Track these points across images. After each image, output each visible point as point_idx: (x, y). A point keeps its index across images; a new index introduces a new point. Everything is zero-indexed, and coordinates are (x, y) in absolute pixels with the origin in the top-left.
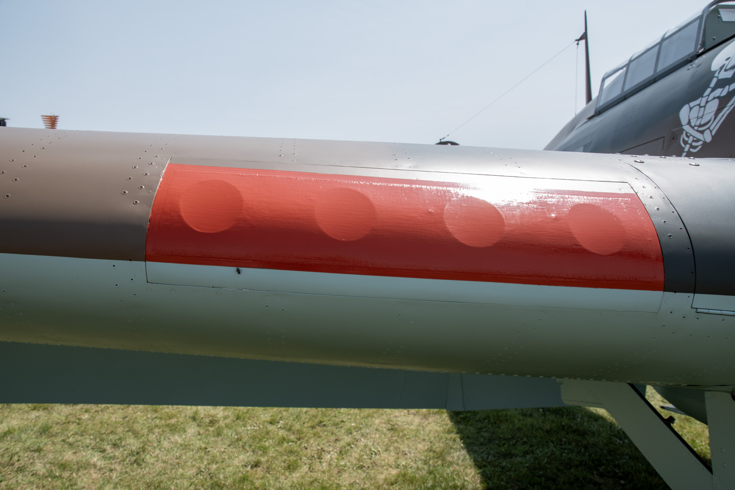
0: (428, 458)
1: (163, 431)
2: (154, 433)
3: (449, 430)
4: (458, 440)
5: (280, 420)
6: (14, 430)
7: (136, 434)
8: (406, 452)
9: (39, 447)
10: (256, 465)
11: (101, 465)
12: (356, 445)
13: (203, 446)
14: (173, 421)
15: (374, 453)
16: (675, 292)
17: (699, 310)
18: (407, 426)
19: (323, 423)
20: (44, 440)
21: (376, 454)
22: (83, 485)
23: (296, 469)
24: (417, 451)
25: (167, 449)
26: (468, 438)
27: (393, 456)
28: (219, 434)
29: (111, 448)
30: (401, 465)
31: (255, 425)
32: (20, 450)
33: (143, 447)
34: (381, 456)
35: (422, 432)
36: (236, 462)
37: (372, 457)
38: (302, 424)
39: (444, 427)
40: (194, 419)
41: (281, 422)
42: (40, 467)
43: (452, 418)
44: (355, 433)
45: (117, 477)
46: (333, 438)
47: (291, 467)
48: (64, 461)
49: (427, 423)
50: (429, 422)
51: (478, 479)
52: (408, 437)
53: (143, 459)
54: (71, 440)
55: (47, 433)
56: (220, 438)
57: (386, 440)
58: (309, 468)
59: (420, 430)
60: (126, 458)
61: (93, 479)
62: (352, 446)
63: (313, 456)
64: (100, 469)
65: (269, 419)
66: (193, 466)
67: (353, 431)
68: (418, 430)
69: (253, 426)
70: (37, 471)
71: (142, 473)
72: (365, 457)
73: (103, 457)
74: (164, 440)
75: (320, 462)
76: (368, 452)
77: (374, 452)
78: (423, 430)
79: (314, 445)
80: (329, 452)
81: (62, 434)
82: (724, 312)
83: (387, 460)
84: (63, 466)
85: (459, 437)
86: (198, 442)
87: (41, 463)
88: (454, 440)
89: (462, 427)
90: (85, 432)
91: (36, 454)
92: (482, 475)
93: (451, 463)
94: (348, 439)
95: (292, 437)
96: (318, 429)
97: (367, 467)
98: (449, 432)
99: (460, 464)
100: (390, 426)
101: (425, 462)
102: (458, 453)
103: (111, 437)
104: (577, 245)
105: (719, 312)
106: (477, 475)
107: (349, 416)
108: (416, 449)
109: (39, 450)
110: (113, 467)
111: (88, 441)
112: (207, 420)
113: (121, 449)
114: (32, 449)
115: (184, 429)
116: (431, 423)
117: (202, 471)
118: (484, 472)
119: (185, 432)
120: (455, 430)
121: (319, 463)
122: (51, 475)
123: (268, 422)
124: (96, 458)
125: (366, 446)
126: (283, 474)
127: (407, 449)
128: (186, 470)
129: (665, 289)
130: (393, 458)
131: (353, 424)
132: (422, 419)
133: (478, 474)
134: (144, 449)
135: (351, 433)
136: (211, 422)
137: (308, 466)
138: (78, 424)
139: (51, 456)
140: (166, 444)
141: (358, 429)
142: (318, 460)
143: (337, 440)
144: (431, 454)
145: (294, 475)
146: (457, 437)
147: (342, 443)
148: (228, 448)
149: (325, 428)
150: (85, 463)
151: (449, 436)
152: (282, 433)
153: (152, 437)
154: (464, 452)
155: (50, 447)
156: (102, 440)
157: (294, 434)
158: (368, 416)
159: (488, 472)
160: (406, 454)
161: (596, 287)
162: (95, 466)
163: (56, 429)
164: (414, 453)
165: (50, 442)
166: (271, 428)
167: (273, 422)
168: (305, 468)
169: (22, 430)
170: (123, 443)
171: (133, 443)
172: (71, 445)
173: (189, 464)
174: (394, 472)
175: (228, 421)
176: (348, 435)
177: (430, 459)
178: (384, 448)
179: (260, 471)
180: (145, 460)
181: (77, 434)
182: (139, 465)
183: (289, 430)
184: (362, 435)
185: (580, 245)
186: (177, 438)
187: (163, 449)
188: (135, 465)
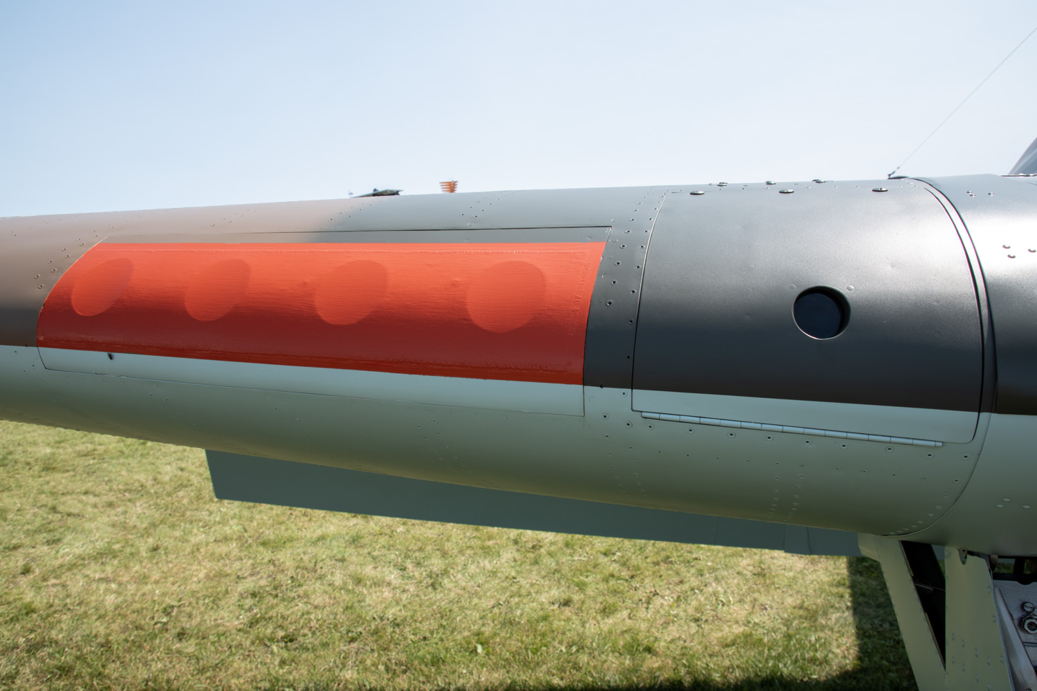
0: (792, 616)
1: (475, 554)
2: (464, 555)
3: (839, 582)
4: (847, 596)
5: (617, 551)
6: (328, 536)
7: (444, 554)
8: (767, 606)
9: (343, 557)
10: (567, 603)
11: (396, 584)
12: (701, 591)
13: (513, 574)
14: (491, 543)
15: (721, 604)
16: (602, 387)
17: (644, 414)
18: (783, 571)
19: (670, 560)
20: (351, 550)
21: (723, 605)
22: (371, 602)
23: (613, 613)
24: (782, 606)
25: (471, 574)
26: (863, 595)
27: (747, 610)
28: (536, 562)
29: (414, 566)
30: (752, 622)
31: (585, 554)
32: (326, 557)
33: (445, 570)
34: (730, 608)
35: (801, 581)
36: (544, 598)
37: (717, 608)
38: (643, 558)
39: (835, 577)
40: (516, 542)
41: (618, 554)
42: (338, 579)
43: (851, 566)
44: (707, 575)
45: (407, 599)
46: (676, 579)
47: (607, 611)
48: (363, 575)
49: (812, 569)
50: (817, 569)
51: (854, 651)
52: (777, 586)
53: (441, 583)
54: (375, 553)
55: (356, 543)
56: (536, 567)
57: (745, 588)
58: (630, 614)
59: (798, 578)
60: (424, 580)
61: (383, 598)
62: (697, 591)
63: (640, 600)
64: (394, 588)
65: (602, 549)
66: (492, 597)
67: (705, 572)
68: (794, 578)
69: (583, 556)
70: (334, 581)
71: (434, 598)
72: (708, 607)
73: (402, 576)
74: (471, 564)
75: (647, 608)
76: (714, 602)
77: (722, 601)
78: (803, 579)
79: (649, 585)
80: (663, 597)
81: (370, 546)
82: (683, 418)
83: (735, 615)
84: (359, 581)
85: (849, 593)
86: (509, 570)
87: (341, 573)
88: (842, 596)
89: (860, 579)
90: (393, 546)
91: (339, 564)
92: (860, 648)
93: (823, 628)
94: (694, 582)
95: (625, 574)
96: (663, 566)
97: (704, 620)
98: (839, 584)
99: (836, 629)
100: (760, 570)
101: (787, 623)
102: (838, 614)
103: (417, 554)
104: (465, 319)
105: (677, 418)
106: (853, 647)
107: (707, 554)
108: (783, 603)
109: (343, 560)
110: (407, 588)
111: (393, 556)
112: (530, 545)
113: (423, 569)
114: (337, 558)
115: (499, 553)
116: (819, 571)
117: (500, 604)
118: (865, 644)
119: (499, 556)
120: (847, 583)
121: (644, 609)
122: (343, 588)
123: (601, 553)
124: (393, 576)
125: (715, 594)
126: (594, 618)
127: (768, 603)
128: (483, 601)
129: (585, 382)
130: (746, 612)
131: (709, 564)
132: (807, 564)
133: (855, 646)
134: (445, 572)
135: (702, 575)
136: (534, 547)
137: (629, 611)
138: (391, 537)
139: (352, 568)
140: (472, 568)
141: (713, 570)
142: (645, 605)
143: (681, 582)
144: (801, 612)
145: (606, 620)
146: (847, 593)
147: (686, 587)
148: (541, 580)
149: (670, 566)
150: (379, 580)
151: (834, 590)
152: (614, 568)
153: (461, 560)
154: (848, 615)
155: (354, 558)
156: (407, 557)
157: (629, 570)
158: (733, 555)
159: (870, 646)
160: (766, 609)
161: (485, 377)
162: (389, 584)
163: (366, 540)
164: (777, 608)
165: (356, 553)
166: (603, 560)
167: (608, 553)
168: (625, 613)
169: (334, 537)
170: (426, 563)
171: (437, 564)
172: (374, 558)
173: (488, 594)
174: (738, 630)
175: (553, 548)
176: (697, 577)
177: (794, 618)
178: (738, 598)
179: (567, 611)
180: (443, 584)
181: (385, 547)
182: (435, 589)
183: (624, 564)
184: (716, 579)
185: (469, 320)
186: (487, 564)
187: (466, 574)
188: (430, 588)
